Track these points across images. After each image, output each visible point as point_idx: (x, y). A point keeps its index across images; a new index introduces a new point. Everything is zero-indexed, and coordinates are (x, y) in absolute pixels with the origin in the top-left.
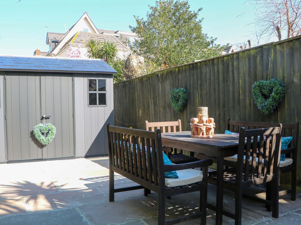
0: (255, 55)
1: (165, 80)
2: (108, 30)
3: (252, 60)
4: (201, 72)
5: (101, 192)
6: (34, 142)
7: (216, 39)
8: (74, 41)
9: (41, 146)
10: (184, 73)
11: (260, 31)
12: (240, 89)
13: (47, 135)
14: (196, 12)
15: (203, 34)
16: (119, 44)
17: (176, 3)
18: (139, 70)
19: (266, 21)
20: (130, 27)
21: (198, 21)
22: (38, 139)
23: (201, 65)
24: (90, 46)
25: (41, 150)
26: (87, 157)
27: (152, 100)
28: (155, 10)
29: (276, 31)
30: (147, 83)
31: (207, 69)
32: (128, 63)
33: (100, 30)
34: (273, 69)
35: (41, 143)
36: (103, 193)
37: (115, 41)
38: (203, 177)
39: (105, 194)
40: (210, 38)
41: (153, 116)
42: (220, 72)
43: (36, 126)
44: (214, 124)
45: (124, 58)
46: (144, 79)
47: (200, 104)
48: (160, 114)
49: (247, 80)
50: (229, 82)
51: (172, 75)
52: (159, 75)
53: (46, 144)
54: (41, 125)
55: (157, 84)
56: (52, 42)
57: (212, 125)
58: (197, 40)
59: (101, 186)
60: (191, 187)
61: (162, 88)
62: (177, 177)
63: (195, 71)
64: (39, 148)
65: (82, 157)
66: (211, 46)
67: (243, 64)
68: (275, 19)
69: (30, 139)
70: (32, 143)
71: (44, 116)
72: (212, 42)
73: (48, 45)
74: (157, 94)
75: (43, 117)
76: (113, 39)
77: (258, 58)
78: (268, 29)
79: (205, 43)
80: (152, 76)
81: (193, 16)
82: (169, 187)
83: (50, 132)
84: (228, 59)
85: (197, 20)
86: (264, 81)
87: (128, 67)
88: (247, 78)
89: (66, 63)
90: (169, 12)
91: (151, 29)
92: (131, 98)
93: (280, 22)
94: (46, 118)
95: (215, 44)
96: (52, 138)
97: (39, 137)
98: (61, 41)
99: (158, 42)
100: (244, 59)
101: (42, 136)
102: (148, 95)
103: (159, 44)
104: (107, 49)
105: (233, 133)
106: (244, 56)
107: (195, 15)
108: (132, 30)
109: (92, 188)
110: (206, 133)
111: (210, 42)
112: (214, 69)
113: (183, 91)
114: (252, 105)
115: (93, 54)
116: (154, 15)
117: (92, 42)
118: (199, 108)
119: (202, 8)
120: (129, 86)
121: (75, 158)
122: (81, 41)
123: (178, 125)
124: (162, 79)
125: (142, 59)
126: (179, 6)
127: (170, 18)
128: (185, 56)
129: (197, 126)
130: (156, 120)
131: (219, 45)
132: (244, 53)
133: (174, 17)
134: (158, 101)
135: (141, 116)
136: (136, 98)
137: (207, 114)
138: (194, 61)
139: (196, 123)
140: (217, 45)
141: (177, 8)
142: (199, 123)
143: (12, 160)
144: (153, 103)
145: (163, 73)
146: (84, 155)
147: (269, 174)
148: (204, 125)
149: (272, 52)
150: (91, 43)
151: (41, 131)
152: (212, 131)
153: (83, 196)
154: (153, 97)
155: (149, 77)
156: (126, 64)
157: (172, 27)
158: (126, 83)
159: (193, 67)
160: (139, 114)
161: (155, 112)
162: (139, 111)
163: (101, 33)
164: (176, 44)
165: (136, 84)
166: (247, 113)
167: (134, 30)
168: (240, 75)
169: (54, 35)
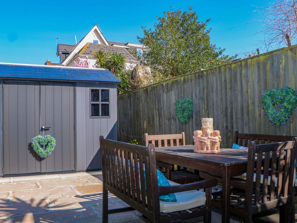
0: (264, 62)
1: (170, 90)
2: (118, 42)
3: (261, 67)
4: (207, 82)
5: (96, 212)
6: (32, 154)
7: (224, 50)
8: (83, 52)
9: (39, 159)
10: (189, 82)
11: (268, 40)
12: (249, 99)
13: (46, 147)
14: (204, 23)
15: (212, 45)
16: (128, 55)
17: (184, 14)
18: (145, 81)
19: (275, 29)
20: (138, 38)
21: (207, 32)
22: (36, 151)
23: (207, 73)
24: (98, 57)
25: (39, 163)
26: (88, 171)
27: (157, 111)
28: (163, 20)
29: (286, 40)
30: (152, 93)
31: (214, 77)
32: (134, 73)
33: (111, 42)
34: (285, 77)
35: (40, 156)
36: (98, 213)
37: (125, 53)
38: (206, 200)
39: (99, 214)
40: (218, 48)
41: (158, 127)
42: (227, 81)
43: (35, 138)
44: (220, 137)
45: (131, 68)
46: (149, 90)
47: (206, 115)
48: (165, 126)
49: (257, 89)
50: (236, 91)
51: (177, 84)
52: (164, 84)
53: (44, 157)
54: (40, 136)
55: (162, 94)
56: (63, 53)
57: (218, 138)
58: (205, 51)
59: (98, 205)
60: (191, 212)
61: (167, 98)
62: (175, 201)
63: (201, 80)
64: (37, 161)
65: (83, 171)
66: (220, 57)
67: (252, 71)
68: (284, 27)
69: (29, 152)
70: (30, 156)
71: (44, 127)
72: (221, 53)
73: (59, 57)
74: (162, 105)
75: (42, 128)
76: (122, 51)
77: (268, 66)
78: (277, 37)
79: (214, 54)
80: (157, 86)
81: (201, 27)
82: (165, 213)
83: (49, 144)
84: (235, 67)
85: (205, 31)
86: (275, 90)
87: (134, 77)
88: (256, 87)
89: (68, 73)
90: (177, 22)
91: (159, 39)
92: (136, 109)
93: (289, 30)
94: (45, 130)
95: (224, 55)
96: (52, 151)
97: (38, 149)
98: (72, 52)
99: (166, 52)
100: (252, 67)
101: (40, 149)
102: (153, 106)
103: (166, 54)
104: (115, 61)
105: (242, 148)
106: (253, 63)
107: (203, 26)
108: (140, 41)
109: (87, 207)
110: (211, 147)
111: (218, 53)
112: (221, 78)
113: (189, 101)
114: (262, 117)
115: (101, 65)
116: (162, 26)
117: (101, 53)
118: (203, 119)
119: (210, 19)
120: (134, 96)
121: (75, 172)
122: (91, 53)
123: (182, 138)
124: (167, 89)
125: (148, 69)
126: (187, 17)
127: (178, 29)
128: (192, 67)
129: (201, 140)
130: (161, 132)
131: (227, 56)
132: (253, 60)
133: (182, 28)
134: (162, 113)
135: (145, 128)
136: (141, 109)
137: (212, 125)
138: (201, 70)
139: (199, 136)
140: (225, 56)
141: (185, 18)
142: (203, 137)
143: (8, 173)
144: (157, 114)
145: (168, 83)
146: (85, 169)
147: (283, 196)
148: (208, 138)
149: (283, 58)
150: (99, 54)
151: (39, 143)
152: (218, 145)
153: (75, 217)
154: (158, 108)
155: (154, 87)
156: (132, 74)
157: (179, 38)
158: (131, 94)
159: (199, 76)
160: (144, 125)
161: (160, 124)
162: (144, 123)
163: (111, 45)
164: (183, 54)
165: (140, 94)
166: (257, 125)
167: (142, 41)
168: (249, 84)
169: (65, 46)
